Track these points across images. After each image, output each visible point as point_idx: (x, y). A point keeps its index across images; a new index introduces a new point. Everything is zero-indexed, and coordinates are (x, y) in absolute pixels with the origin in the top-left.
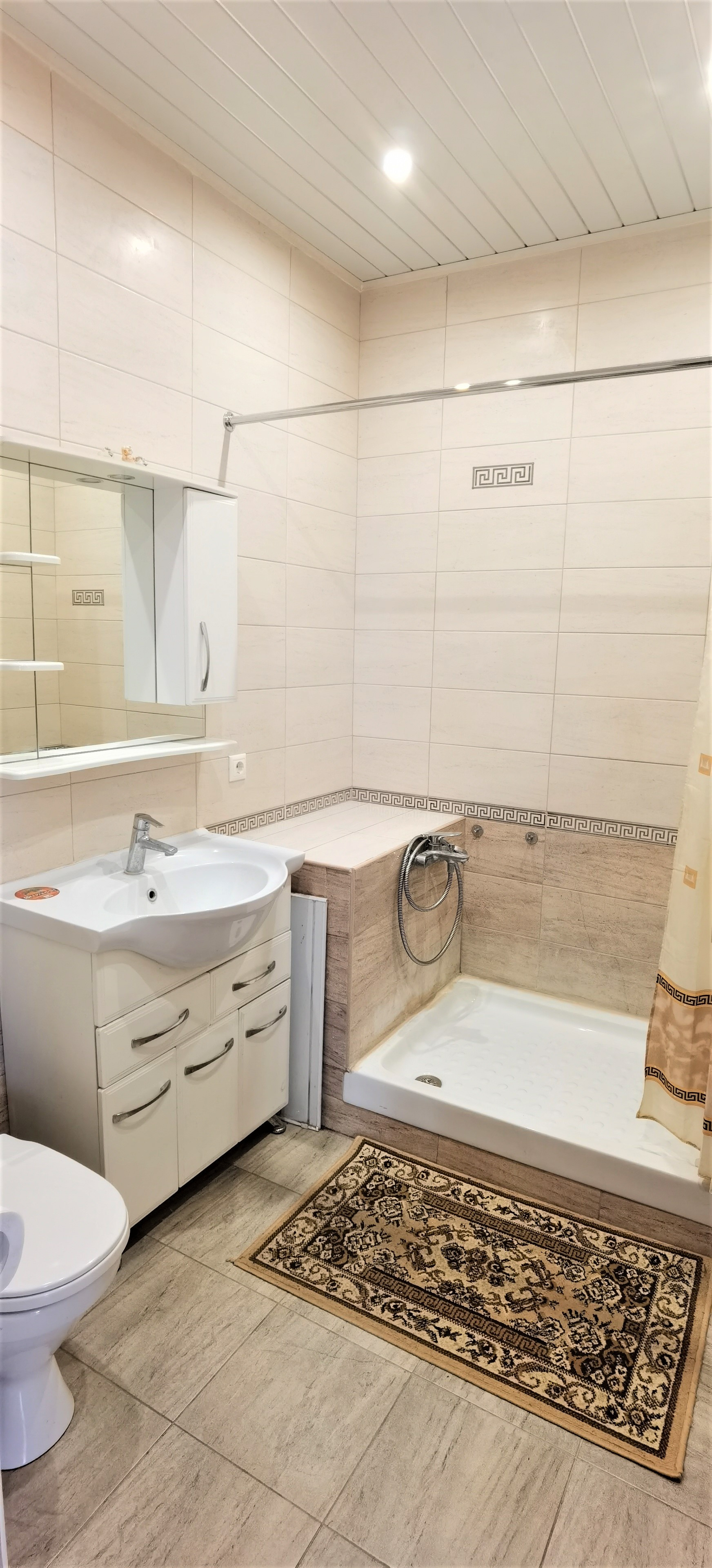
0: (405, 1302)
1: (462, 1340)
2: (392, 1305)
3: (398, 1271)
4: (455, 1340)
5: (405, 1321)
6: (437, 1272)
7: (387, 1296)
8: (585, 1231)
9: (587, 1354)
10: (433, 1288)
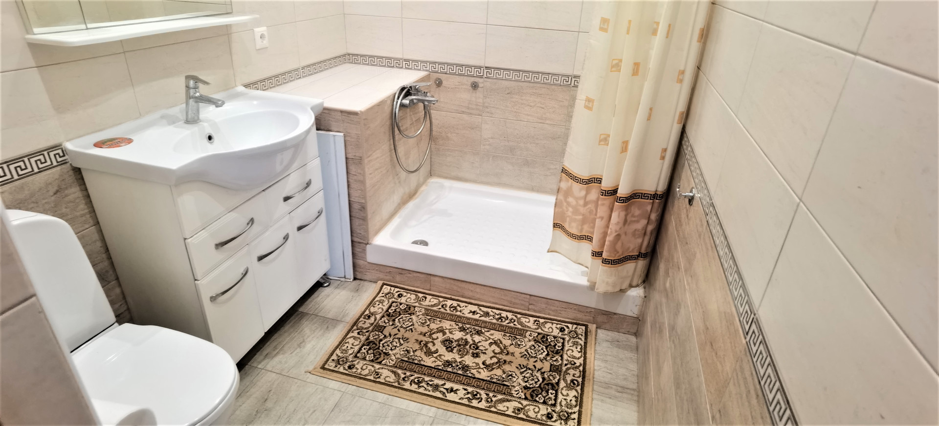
0: (424, 377)
1: (461, 393)
2: (416, 380)
3: (416, 359)
4: (457, 393)
5: (426, 388)
6: (440, 355)
7: (412, 376)
8: (522, 318)
9: (533, 388)
10: (439, 366)
